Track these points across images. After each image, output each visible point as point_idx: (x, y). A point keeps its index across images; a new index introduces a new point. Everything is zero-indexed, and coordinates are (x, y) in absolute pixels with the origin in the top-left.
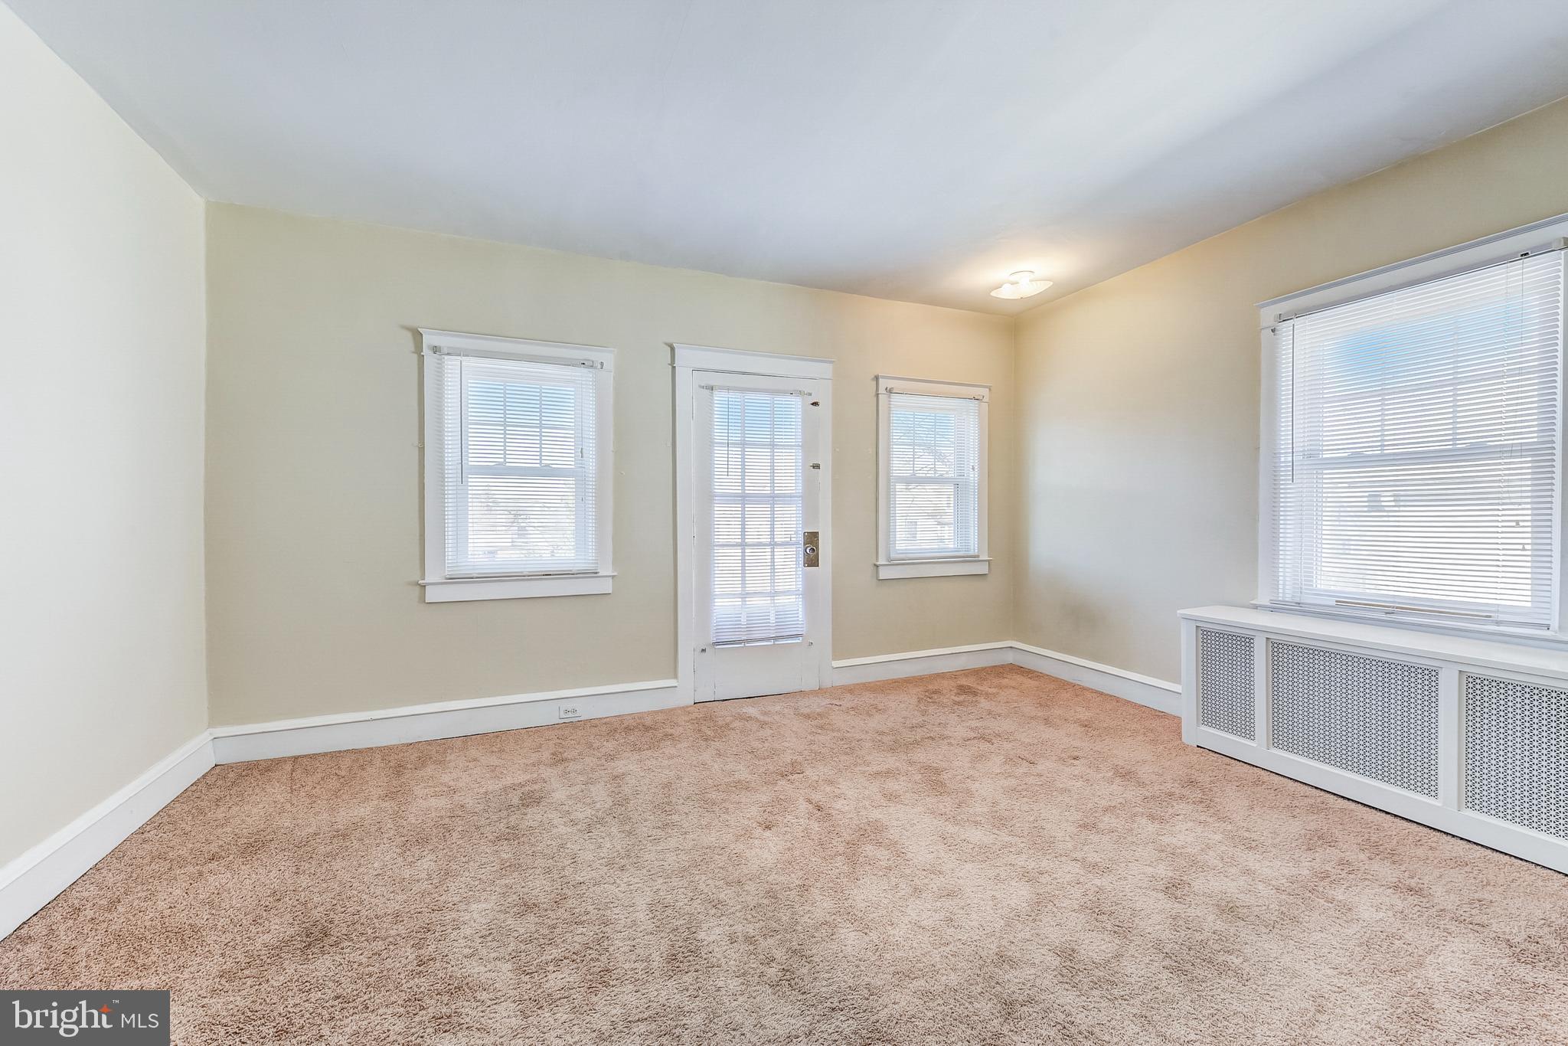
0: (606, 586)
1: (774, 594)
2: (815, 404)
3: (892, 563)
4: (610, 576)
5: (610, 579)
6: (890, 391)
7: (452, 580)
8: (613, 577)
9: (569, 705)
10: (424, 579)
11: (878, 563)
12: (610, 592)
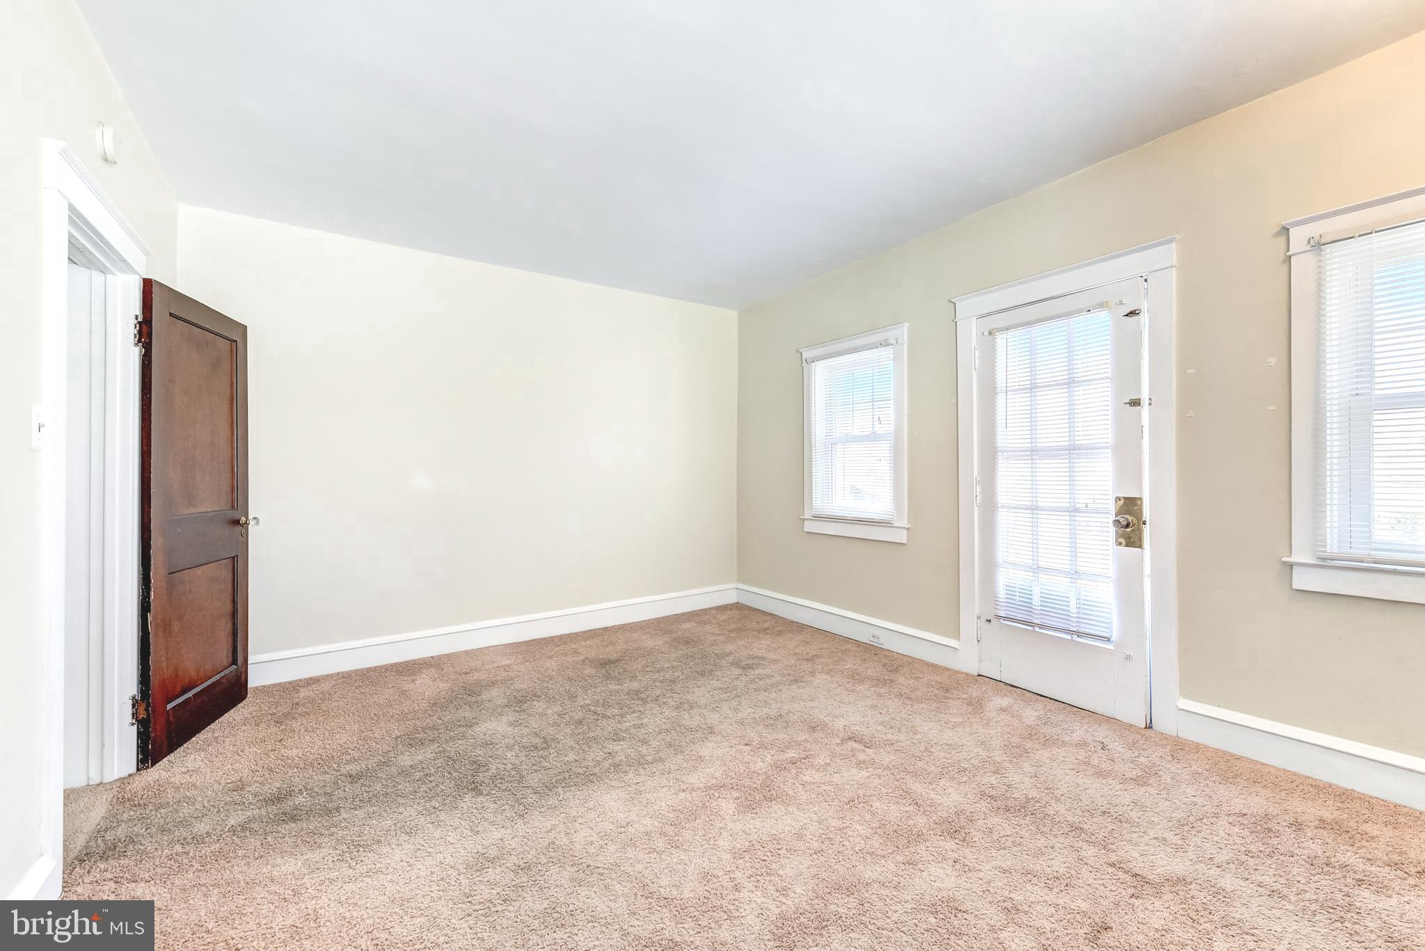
0: (902, 537)
1: (1075, 575)
2: (1132, 313)
3: (1325, 563)
4: (904, 528)
5: (905, 532)
6: (1317, 245)
7: (817, 518)
8: (908, 529)
9: (877, 632)
10: (804, 515)
11: (1293, 559)
12: (905, 542)
